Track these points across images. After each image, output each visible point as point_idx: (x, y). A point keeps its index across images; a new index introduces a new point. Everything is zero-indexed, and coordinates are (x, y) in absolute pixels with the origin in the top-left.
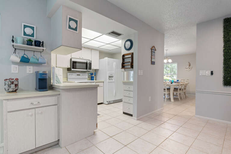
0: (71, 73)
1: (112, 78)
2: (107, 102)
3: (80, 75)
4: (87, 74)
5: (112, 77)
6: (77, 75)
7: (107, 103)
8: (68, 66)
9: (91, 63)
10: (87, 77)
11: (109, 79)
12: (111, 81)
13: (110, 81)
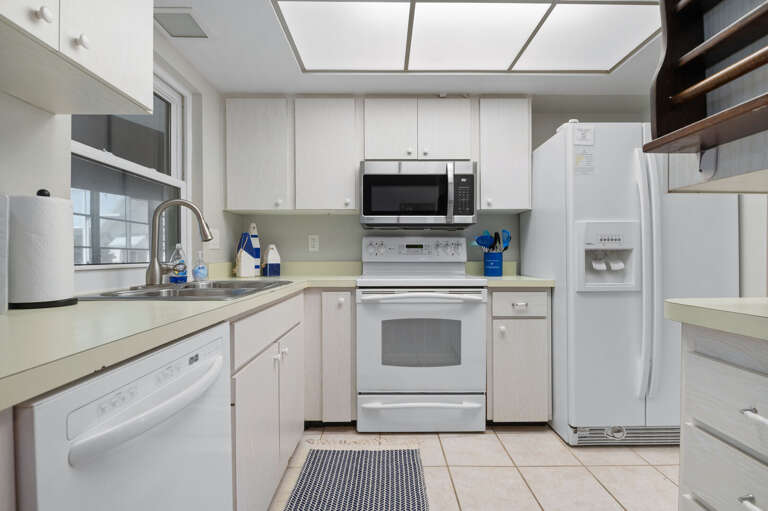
0: (378, 240)
1: (617, 266)
2: (575, 429)
3: (421, 246)
4: (463, 241)
5: (622, 254)
6: (408, 246)
7: (573, 439)
8: (347, 204)
9: (471, 179)
10: (463, 257)
11: (589, 269)
12: (609, 283)
13: (594, 284)
